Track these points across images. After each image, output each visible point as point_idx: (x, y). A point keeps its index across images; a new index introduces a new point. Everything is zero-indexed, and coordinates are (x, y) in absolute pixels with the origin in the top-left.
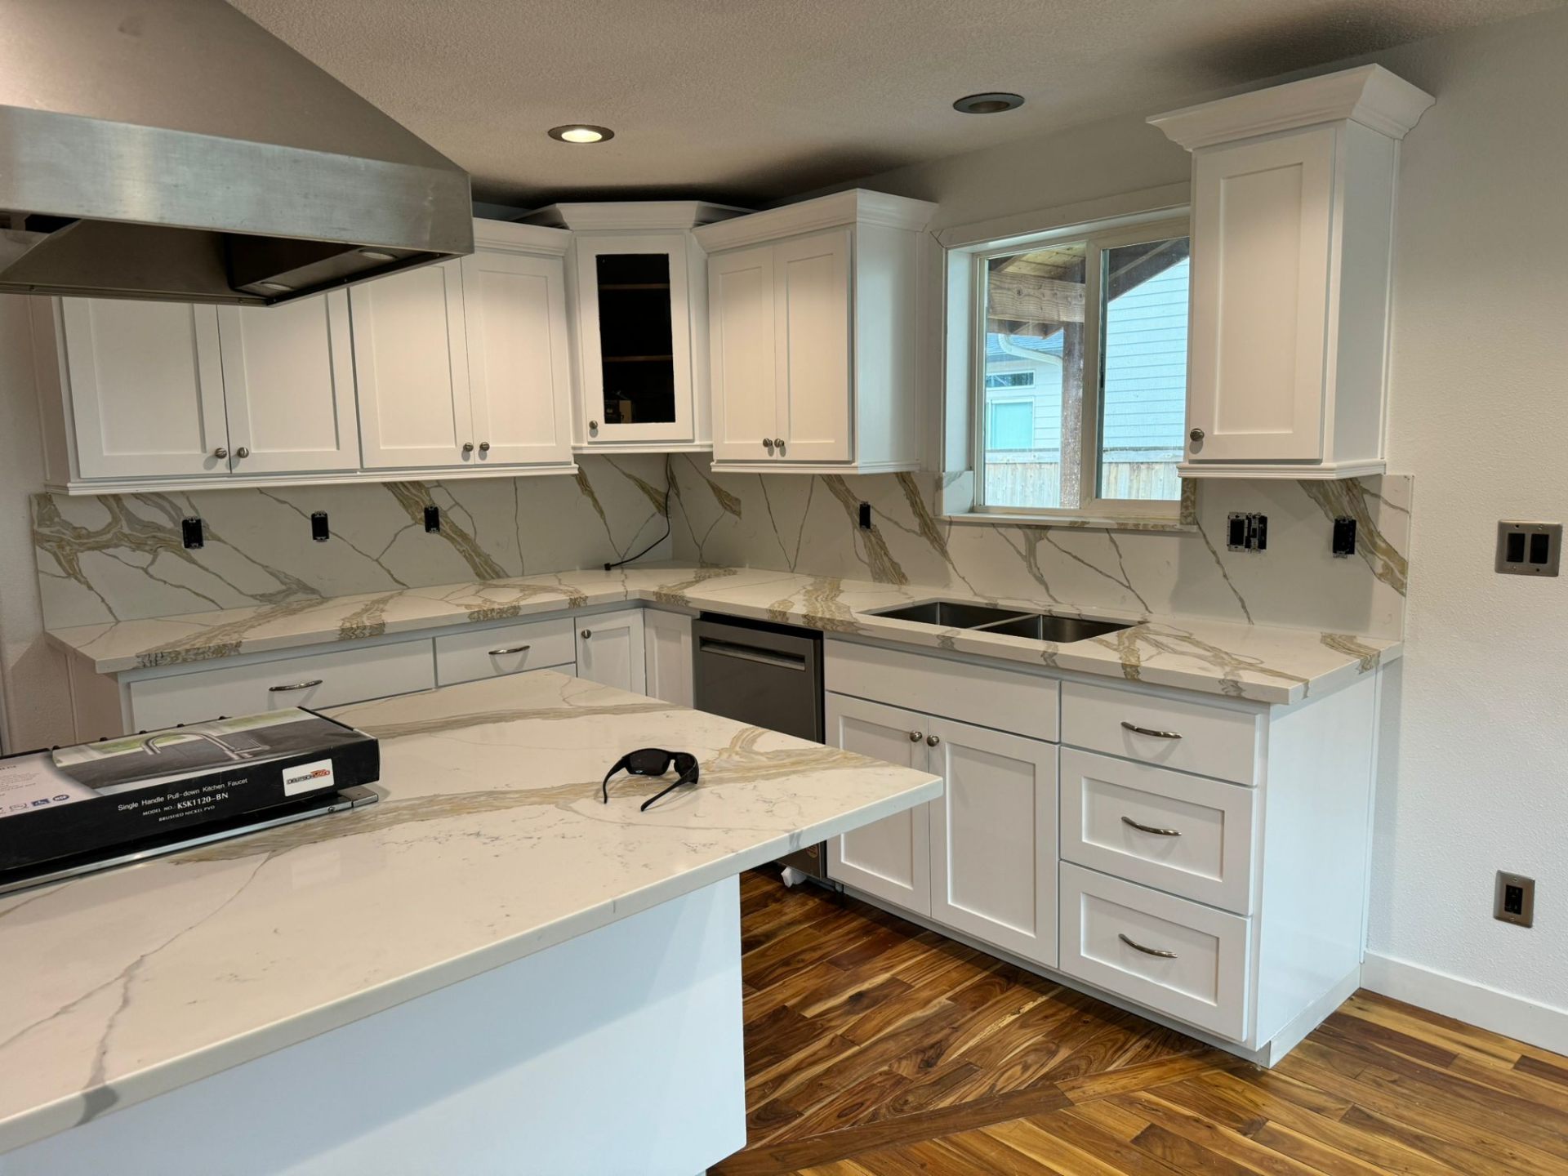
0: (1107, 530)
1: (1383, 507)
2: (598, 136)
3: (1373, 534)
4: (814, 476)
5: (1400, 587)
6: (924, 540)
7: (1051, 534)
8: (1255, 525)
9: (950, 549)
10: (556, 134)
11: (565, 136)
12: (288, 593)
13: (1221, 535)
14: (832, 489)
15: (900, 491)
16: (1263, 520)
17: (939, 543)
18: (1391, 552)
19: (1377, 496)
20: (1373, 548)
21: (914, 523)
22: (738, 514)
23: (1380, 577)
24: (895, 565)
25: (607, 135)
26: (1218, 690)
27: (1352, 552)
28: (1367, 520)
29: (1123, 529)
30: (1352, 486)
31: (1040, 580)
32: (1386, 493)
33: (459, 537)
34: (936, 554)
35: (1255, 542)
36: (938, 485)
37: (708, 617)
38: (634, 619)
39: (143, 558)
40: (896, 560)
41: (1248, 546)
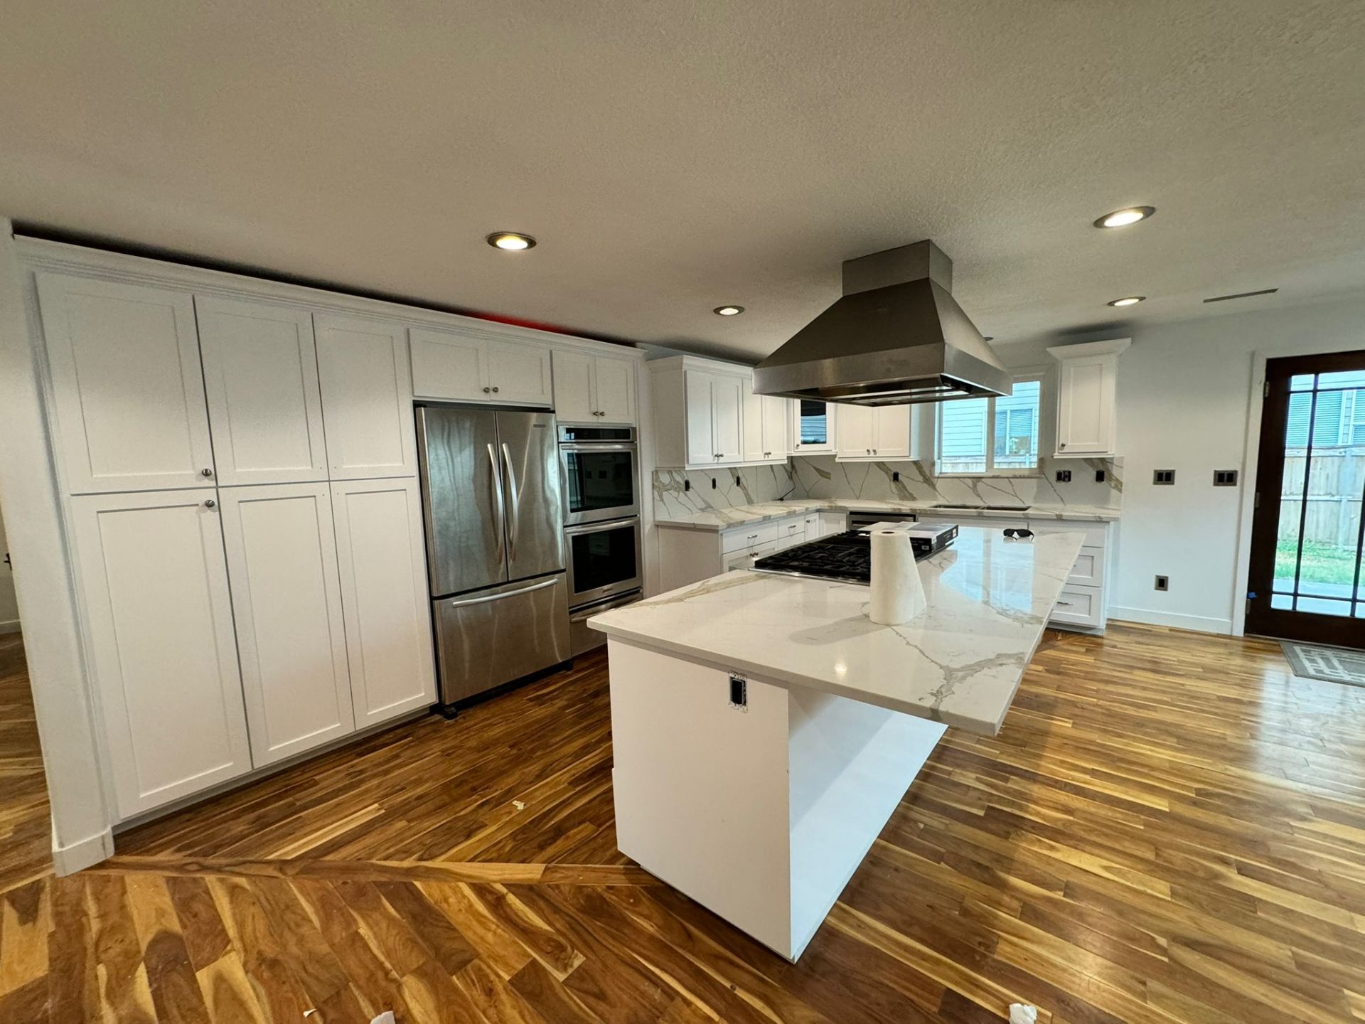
0: (1008, 478)
1: (1114, 467)
3: (1111, 475)
4: (870, 463)
5: (1120, 491)
6: (925, 485)
7: (983, 480)
8: (1067, 474)
9: (937, 487)
13: (1054, 477)
14: (878, 467)
15: (914, 467)
16: (1070, 472)
17: (934, 487)
18: (1117, 480)
19: (1112, 463)
20: (1110, 479)
21: (921, 479)
22: (830, 479)
23: (1114, 488)
24: (911, 494)
27: (1103, 480)
28: (1108, 470)
29: (1015, 477)
30: (1102, 460)
31: (979, 496)
32: (1115, 462)
34: (931, 489)
35: (1067, 479)
36: (933, 464)
40: (911, 492)
41: (1064, 480)
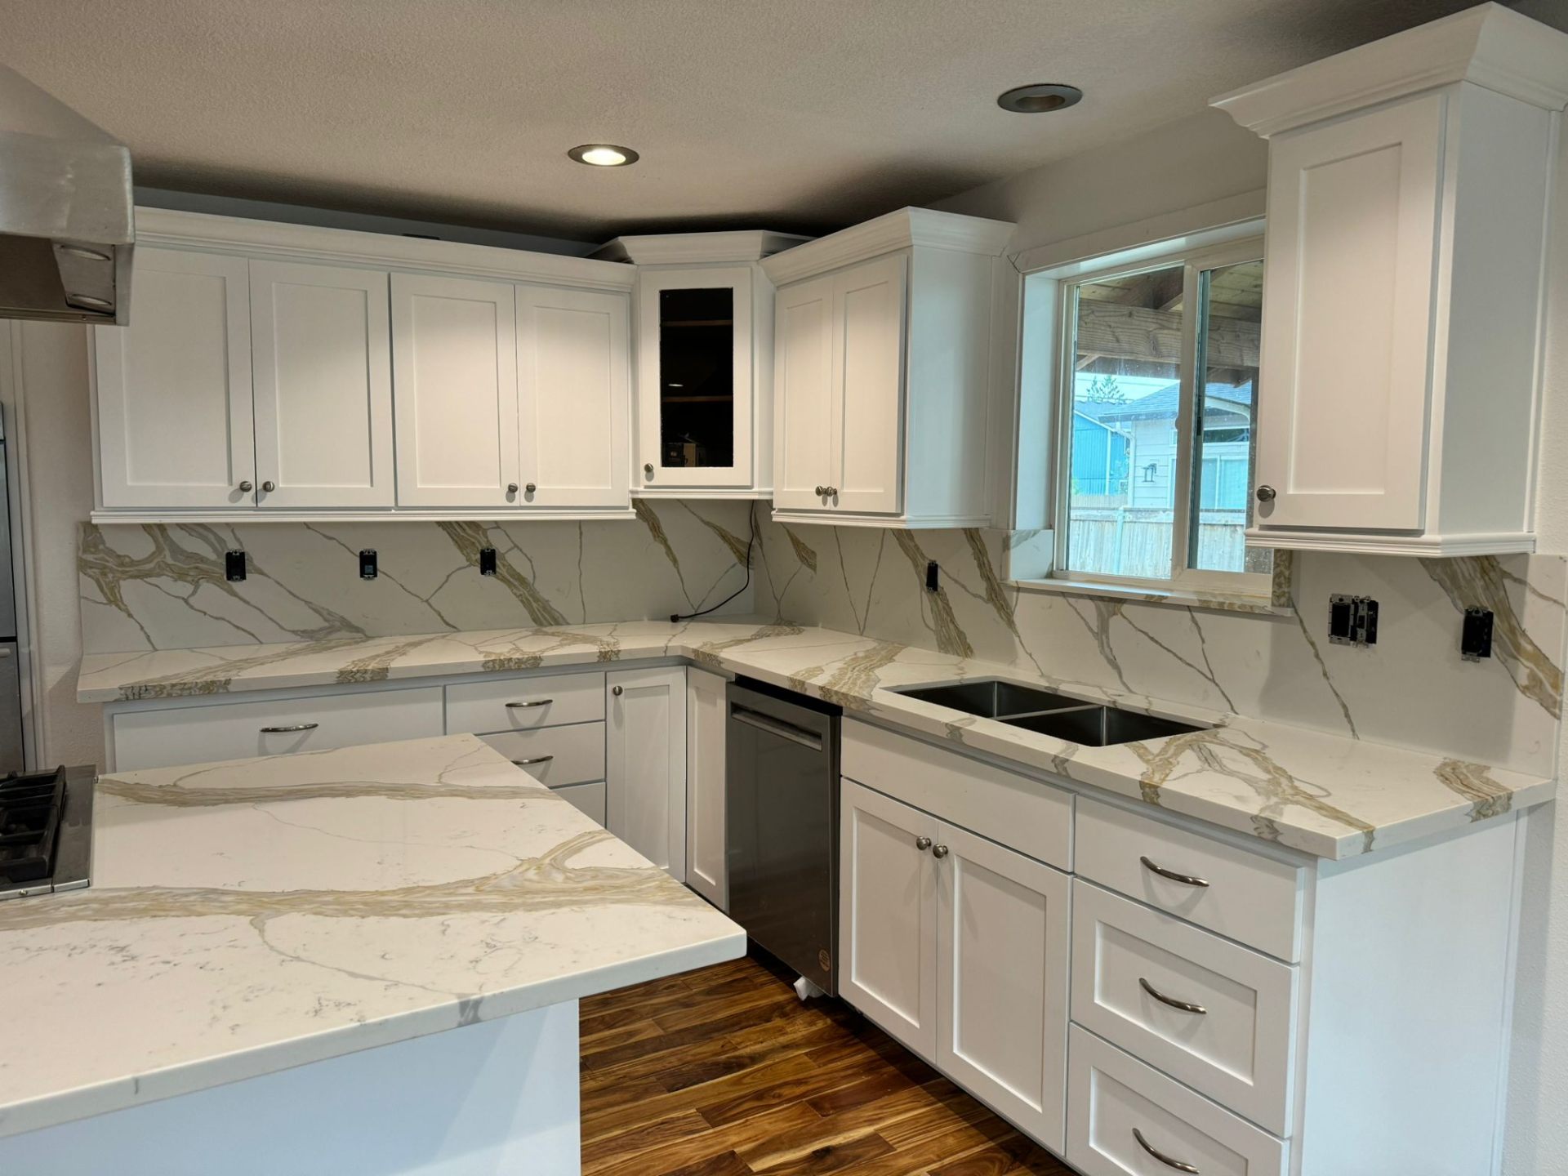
0: (1189, 608)
1: (1530, 597)
2: (621, 158)
3: (1515, 631)
4: (884, 530)
5: (1552, 706)
6: (990, 606)
7: (1125, 608)
8: (1363, 611)
9: (1017, 619)
10: (576, 155)
11: (587, 157)
12: (331, 630)
13: (1320, 621)
14: (902, 545)
15: (967, 550)
16: (1373, 606)
17: (1006, 612)
18: (1540, 658)
19: (1522, 582)
20: (1515, 652)
21: (981, 587)
22: (813, 567)
23: (1525, 690)
24: (961, 634)
25: (632, 157)
26: (1250, 829)
27: (1487, 654)
28: (1508, 613)
29: (1205, 608)
30: (1487, 565)
31: (1113, 663)
32: (1533, 578)
33: (517, 581)
34: (1003, 624)
35: (1362, 633)
36: (1006, 545)
37: (744, 682)
38: (676, 678)
39: (184, 588)
40: (962, 628)
41: (1354, 638)
